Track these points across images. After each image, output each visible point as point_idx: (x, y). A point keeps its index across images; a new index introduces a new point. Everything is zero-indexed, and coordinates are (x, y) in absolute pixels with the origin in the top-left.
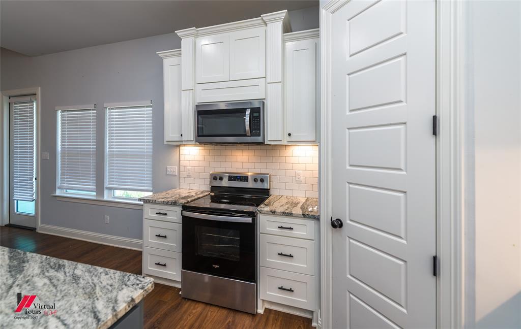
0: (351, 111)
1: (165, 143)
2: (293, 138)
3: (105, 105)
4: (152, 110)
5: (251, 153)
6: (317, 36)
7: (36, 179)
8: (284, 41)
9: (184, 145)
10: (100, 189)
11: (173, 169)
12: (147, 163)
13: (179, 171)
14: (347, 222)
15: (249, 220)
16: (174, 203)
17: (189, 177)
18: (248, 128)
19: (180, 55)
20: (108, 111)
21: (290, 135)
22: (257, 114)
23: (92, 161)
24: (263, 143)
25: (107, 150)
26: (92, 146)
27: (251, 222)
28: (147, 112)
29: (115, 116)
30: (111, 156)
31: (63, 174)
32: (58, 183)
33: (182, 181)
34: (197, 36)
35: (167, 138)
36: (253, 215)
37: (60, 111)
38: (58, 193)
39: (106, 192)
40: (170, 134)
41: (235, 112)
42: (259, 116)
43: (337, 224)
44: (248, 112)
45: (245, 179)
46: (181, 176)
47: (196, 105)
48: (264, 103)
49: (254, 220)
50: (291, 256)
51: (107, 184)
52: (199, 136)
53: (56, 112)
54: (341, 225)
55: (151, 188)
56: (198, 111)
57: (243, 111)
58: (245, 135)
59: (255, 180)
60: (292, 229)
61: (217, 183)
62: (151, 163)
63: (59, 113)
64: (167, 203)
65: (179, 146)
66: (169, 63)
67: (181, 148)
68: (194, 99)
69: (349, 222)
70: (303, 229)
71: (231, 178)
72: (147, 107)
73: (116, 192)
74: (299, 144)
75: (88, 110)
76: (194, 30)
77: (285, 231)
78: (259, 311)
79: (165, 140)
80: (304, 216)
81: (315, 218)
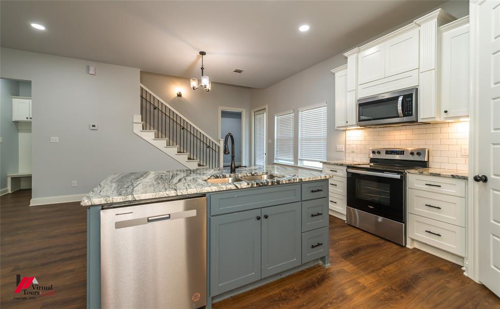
0: (495, 84)
1: (336, 128)
3: (299, 109)
4: (327, 108)
7: (265, 154)
9: (349, 129)
10: (296, 159)
11: (341, 147)
12: (323, 144)
13: (345, 148)
14: (490, 176)
15: (398, 176)
16: (342, 165)
17: (353, 152)
18: (400, 111)
19: (347, 67)
20: (300, 113)
21: (446, 112)
22: (409, 99)
23: (292, 143)
24: (416, 122)
25: (300, 136)
26: (292, 135)
27: (399, 178)
28: (323, 111)
29: (304, 115)
30: (302, 140)
31: (277, 151)
32: (275, 157)
33: (347, 155)
34: (359, 52)
35: (337, 125)
36: (404, 173)
37: (276, 116)
38: (275, 161)
39: (299, 162)
40: (339, 122)
42: (412, 100)
43: (480, 179)
44: (401, 99)
45: (402, 153)
46: (347, 151)
47: (358, 100)
48: (417, 89)
49: (402, 177)
50: (439, 208)
51: (299, 158)
52: (359, 121)
53: (274, 117)
54: (485, 181)
56: (359, 104)
57: (397, 98)
58: (398, 117)
59: (412, 154)
60: (440, 186)
61: (377, 156)
62: (326, 143)
63: (276, 118)
64: (337, 164)
65: (345, 130)
66: (339, 75)
67: (347, 132)
68: (356, 95)
69: (492, 176)
71: (388, 152)
72: (324, 106)
73: (304, 162)
74: (462, 120)
75: (290, 113)
76: (356, 49)
77: (431, 187)
78: (408, 246)
79: (336, 126)
80: (453, 176)
81: (465, 178)
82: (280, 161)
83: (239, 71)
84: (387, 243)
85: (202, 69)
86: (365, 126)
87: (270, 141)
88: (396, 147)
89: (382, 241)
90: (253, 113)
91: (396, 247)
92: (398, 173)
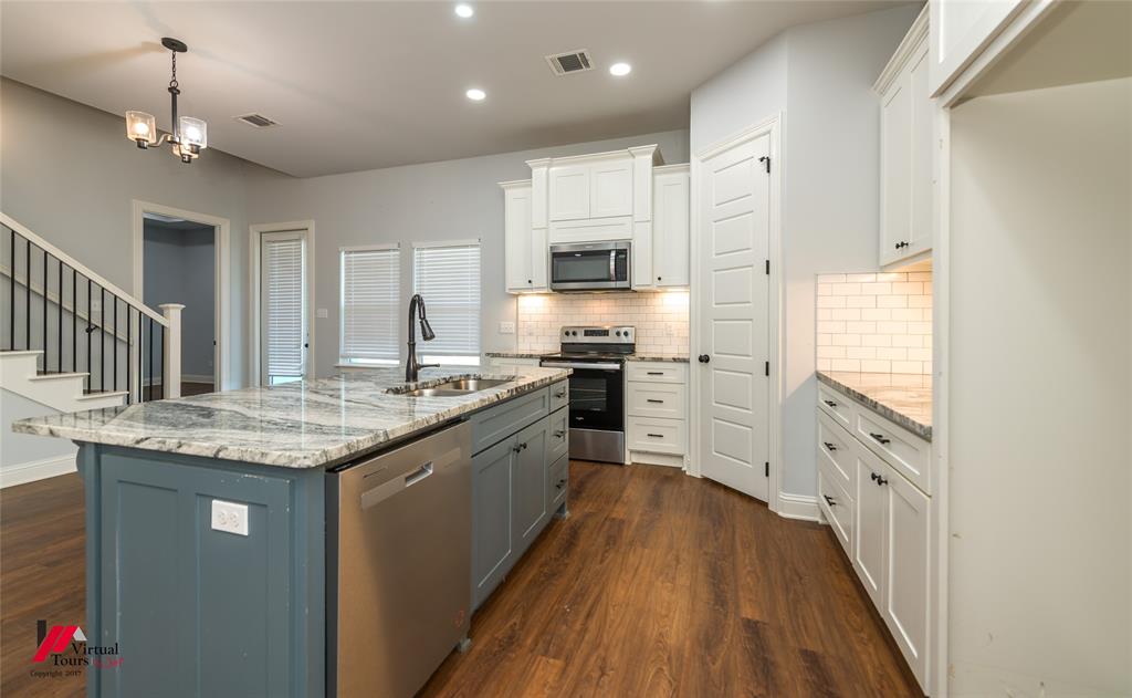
0: (717, 254)
1: (507, 291)
2: (663, 283)
3: (414, 244)
4: (481, 251)
5: (611, 303)
6: (688, 170)
7: (307, 346)
8: (653, 174)
9: (524, 295)
11: (509, 325)
12: (472, 319)
13: (517, 328)
14: (712, 355)
15: (617, 366)
16: (531, 356)
17: (531, 334)
18: (612, 272)
19: (530, 186)
20: (416, 252)
21: (659, 279)
22: (623, 255)
23: (392, 319)
24: (629, 289)
27: (619, 369)
28: (472, 255)
29: (426, 258)
31: (348, 337)
32: (342, 351)
33: (520, 340)
34: (550, 166)
35: (509, 285)
36: (621, 362)
37: (343, 253)
38: (342, 362)
40: (514, 280)
41: (595, 254)
42: (626, 258)
43: (704, 359)
44: (613, 254)
45: (605, 333)
46: (519, 333)
47: (550, 247)
48: (630, 243)
49: (622, 367)
50: (661, 402)
52: (554, 281)
53: (340, 252)
54: (707, 361)
55: (478, 352)
56: (552, 254)
57: (609, 251)
58: (609, 280)
59: (618, 334)
60: (662, 374)
61: (571, 339)
62: (478, 319)
63: (343, 256)
64: (521, 356)
65: (517, 296)
66: (514, 194)
67: (519, 298)
68: (547, 239)
69: (714, 355)
70: (673, 373)
71: (587, 333)
72: (472, 246)
73: (425, 357)
74: (670, 290)
75: (389, 250)
76: (547, 160)
77: (654, 376)
78: (628, 462)
79: (507, 288)
80: (675, 360)
81: (686, 361)
82: (353, 360)
83: (259, 121)
84: (605, 467)
85: (174, 91)
86: (561, 291)
87: (324, 313)
88: (596, 325)
89: (598, 466)
90: (258, 236)
91: (616, 468)
92: (616, 361)
